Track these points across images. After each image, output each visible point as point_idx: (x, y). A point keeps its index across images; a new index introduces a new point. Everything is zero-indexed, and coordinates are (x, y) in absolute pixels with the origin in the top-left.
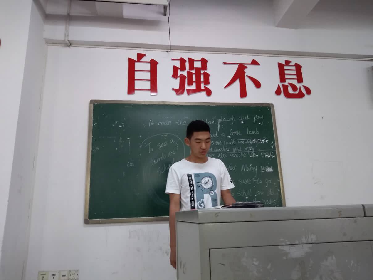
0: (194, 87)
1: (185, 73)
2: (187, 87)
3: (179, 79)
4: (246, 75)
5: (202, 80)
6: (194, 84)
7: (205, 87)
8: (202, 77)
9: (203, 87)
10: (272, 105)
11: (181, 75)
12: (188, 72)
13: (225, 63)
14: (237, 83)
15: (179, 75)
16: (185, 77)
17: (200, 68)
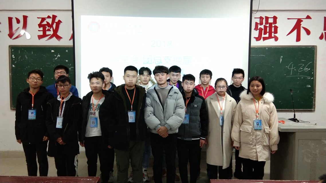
0: (267, 35)
1: (262, 27)
2: (263, 36)
3: (258, 30)
4: (301, 26)
5: (273, 31)
6: (268, 34)
7: (274, 35)
8: (273, 28)
9: (273, 36)
10: (316, 46)
11: (260, 28)
12: (264, 26)
13: (288, 19)
14: (295, 32)
15: (259, 28)
16: (262, 29)
17: (272, 23)
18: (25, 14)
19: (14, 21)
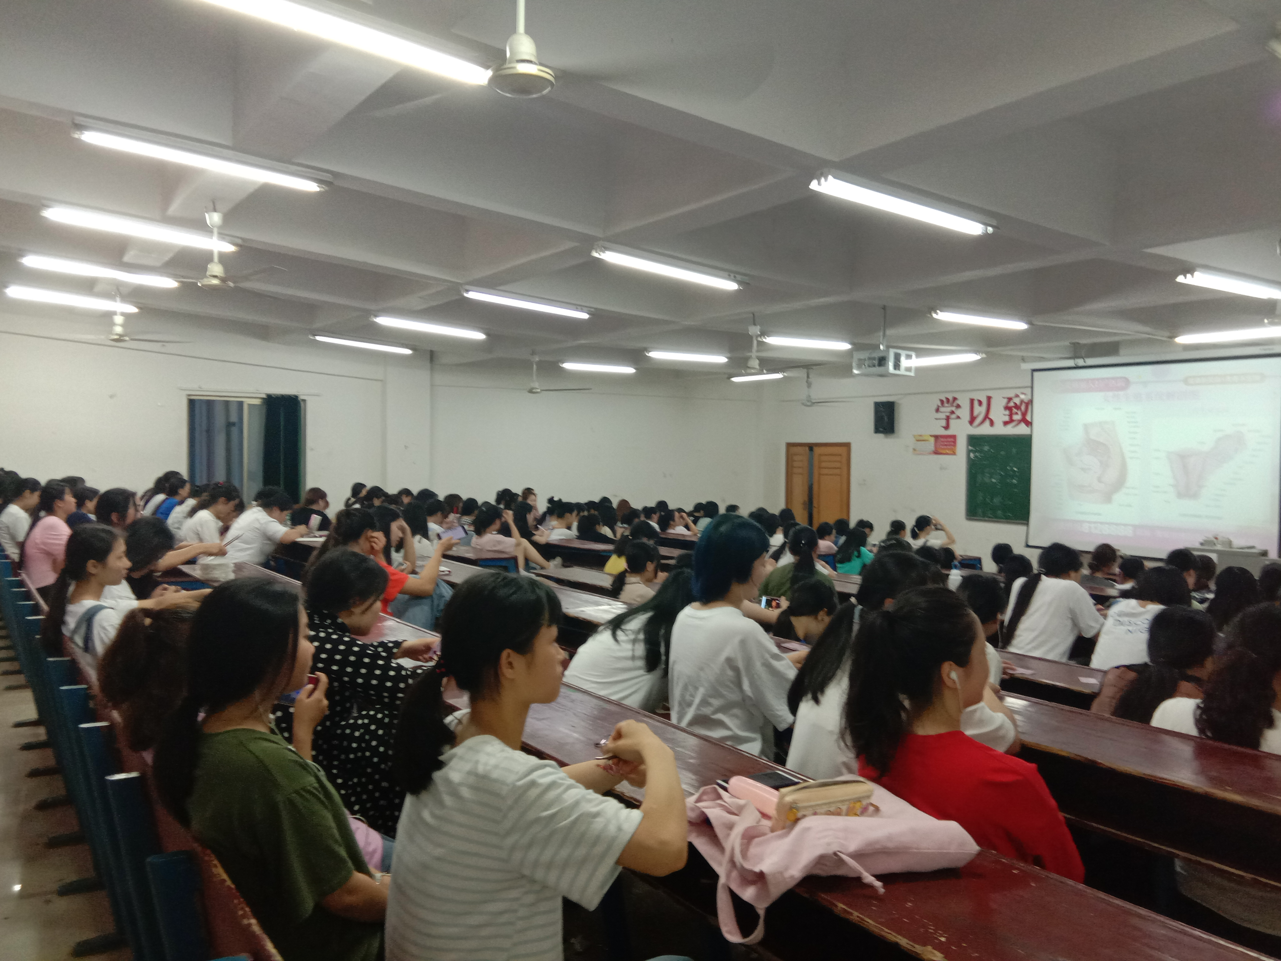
18: (990, 393)
19: (976, 404)
